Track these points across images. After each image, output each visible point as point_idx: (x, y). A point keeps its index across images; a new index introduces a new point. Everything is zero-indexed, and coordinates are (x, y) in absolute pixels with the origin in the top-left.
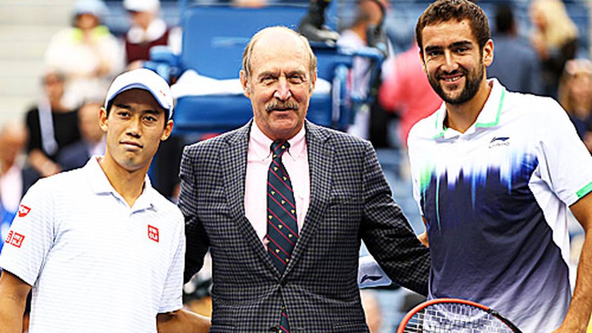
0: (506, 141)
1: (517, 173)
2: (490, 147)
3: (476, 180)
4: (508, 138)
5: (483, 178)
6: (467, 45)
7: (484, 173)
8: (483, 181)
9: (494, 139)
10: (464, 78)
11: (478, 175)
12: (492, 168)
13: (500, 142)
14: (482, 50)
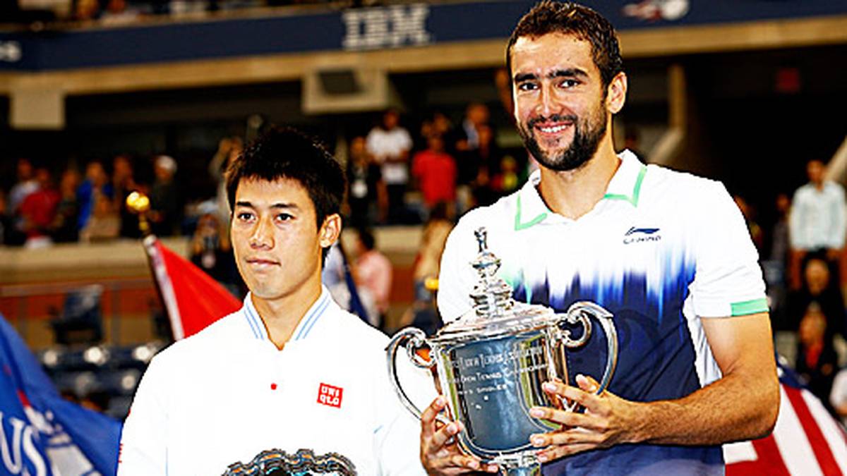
0: (654, 235)
1: (672, 285)
2: (625, 242)
3: (604, 294)
4: (657, 230)
5: (617, 290)
6: (579, 77)
7: (619, 282)
8: (617, 297)
9: (633, 231)
10: (572, 129)
11: (608, 285)
12: (631, 276)
13: (642, 235)
14: (607, 88)
